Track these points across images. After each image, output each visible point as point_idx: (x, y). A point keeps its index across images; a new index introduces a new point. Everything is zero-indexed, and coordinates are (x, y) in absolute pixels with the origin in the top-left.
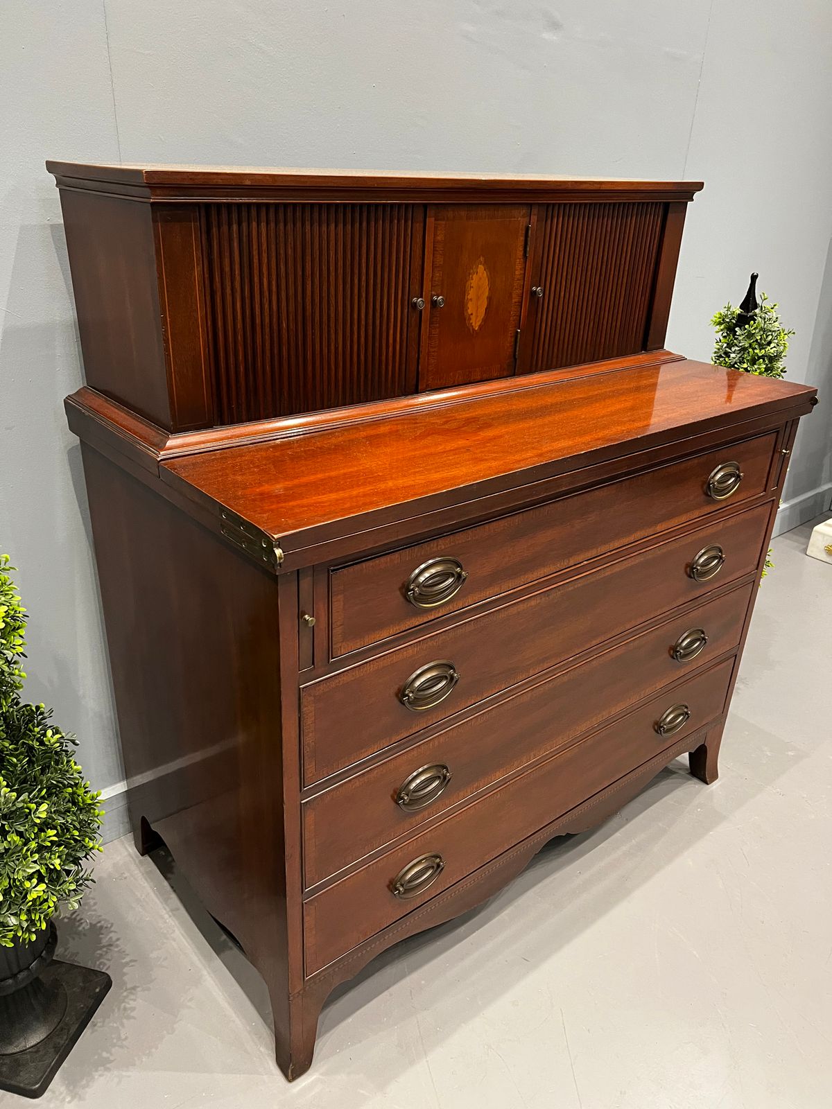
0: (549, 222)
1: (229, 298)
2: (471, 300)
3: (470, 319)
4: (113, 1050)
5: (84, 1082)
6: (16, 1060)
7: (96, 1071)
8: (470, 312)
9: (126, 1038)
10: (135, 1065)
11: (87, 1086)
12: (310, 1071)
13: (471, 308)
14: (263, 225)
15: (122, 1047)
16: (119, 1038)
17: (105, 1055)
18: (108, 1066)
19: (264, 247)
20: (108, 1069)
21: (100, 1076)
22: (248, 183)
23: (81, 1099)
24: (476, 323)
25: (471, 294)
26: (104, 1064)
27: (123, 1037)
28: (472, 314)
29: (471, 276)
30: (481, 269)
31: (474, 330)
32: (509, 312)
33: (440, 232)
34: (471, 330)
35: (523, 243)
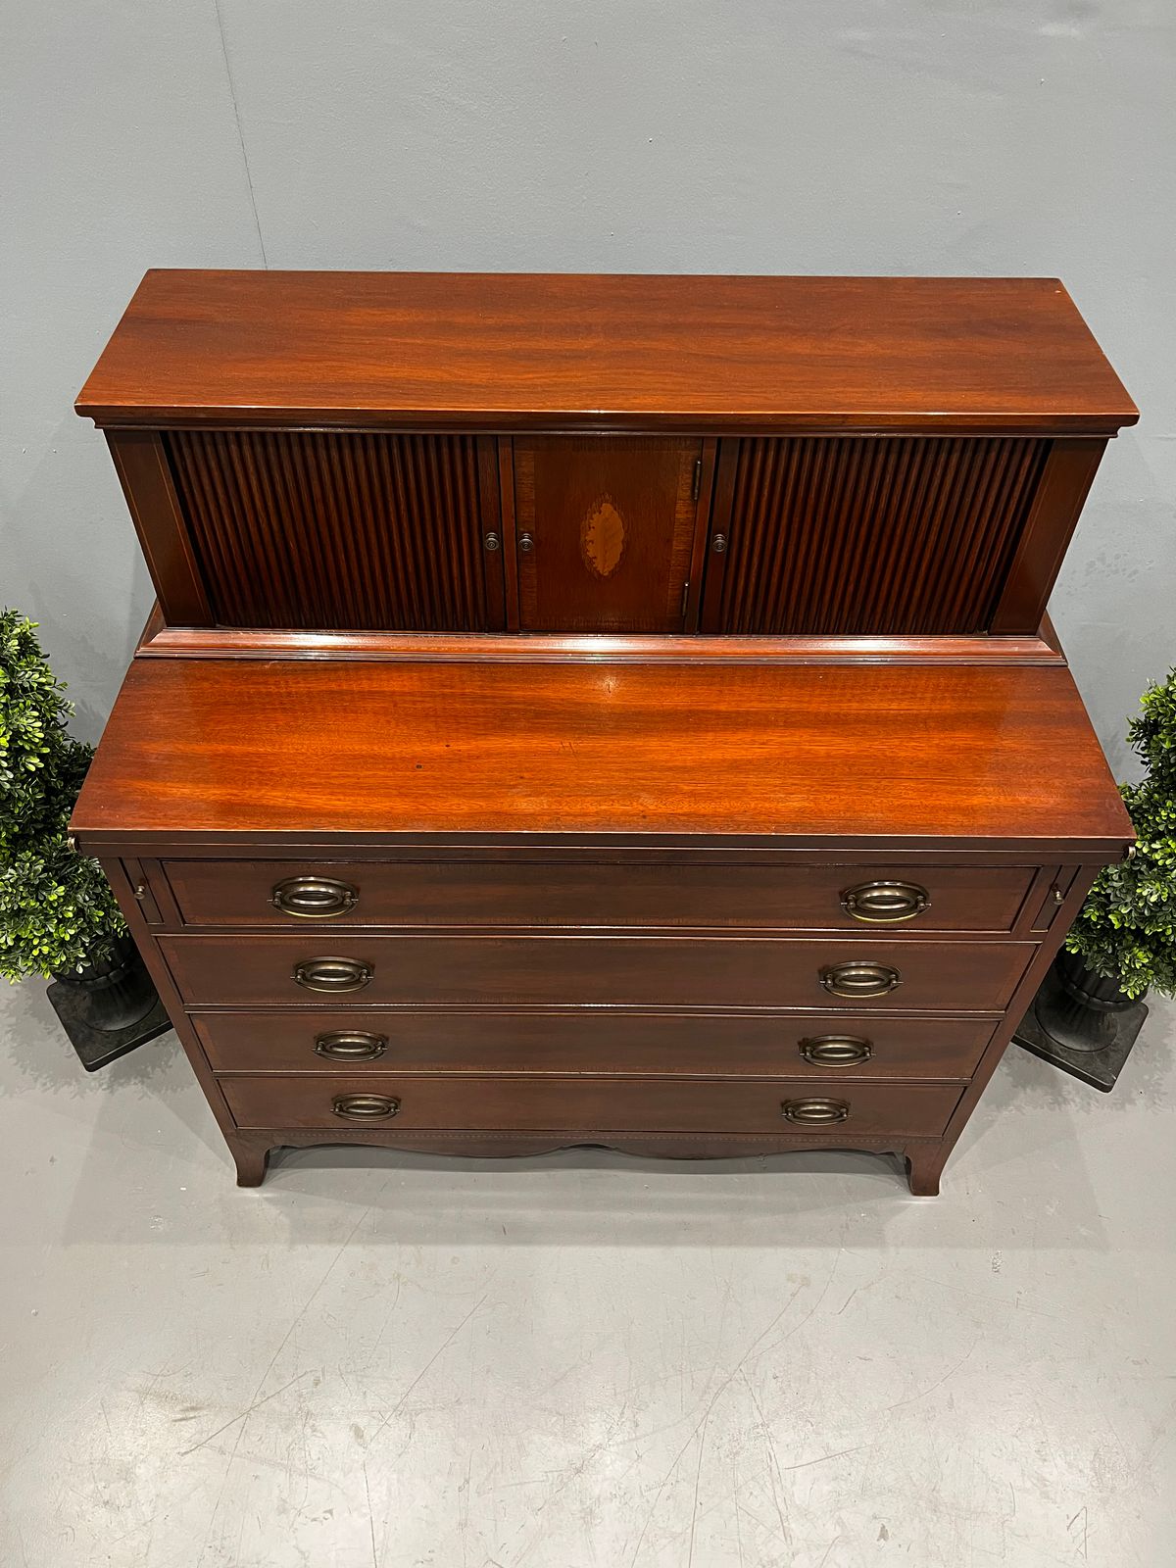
2: (592, 541)
3: (592, 563)
4: (157, 1069)
5: (122, 1081)
6: (91, 1035)
7: (136, 1078)
9: (171, 1066)
10: (160, 1091)
11: (121, 1085)
12: (258, 1189)
13: (592, 551)
14: (246, 448)
15: (163, 1071)
16: (166, 1063)
17: (149, 1069)
18: (145, 1080)
19: (251, 469)
20: (143, 1082)
21: (135, 1084)
23: (111, 1092)
24: (604, 567)
25: (592, 535)
26: (143, 1076)
27: (170, 1063)
28: (595, 558)
29: (588, 515)
30: (607, 508)
31: (600, 575)
32: (669, 561)
33: (524, 464)
34: (596, 575)
35: (690, 481)
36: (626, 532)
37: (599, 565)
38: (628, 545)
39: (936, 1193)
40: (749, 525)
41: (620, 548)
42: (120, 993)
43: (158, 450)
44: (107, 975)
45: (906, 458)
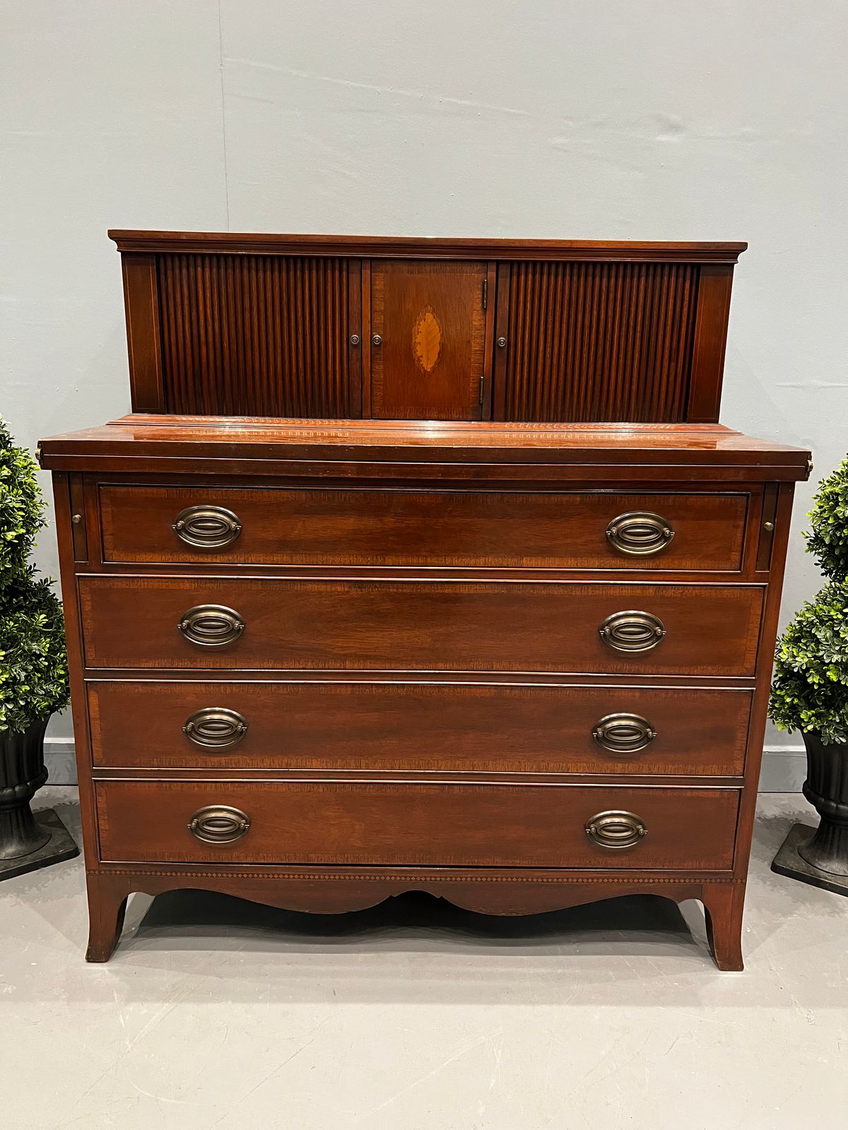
0: (515, 278)
1: (180, 321)
2: (419, 343)
3: (419, 360)
4: (33, 889)
8: (419, 354)
9: (46, 887)
12: (104, 964)
13: (420, 351)
14: (207, 270)
15: (38, 889)
16: (43, 885)
17: (27, 888)
19: (208, 285)
22: (184, 238)
24: (428, 364)
25: (419, 338)
28: (422, 356)
29: (417, 322)
30: (429, 316)
31: (425, 371)
32: (470, 359)
33: (377, 282)
34: (422, 371)
35: (480, 296)
36: (442, 336)
37: (424, 362)
38: (443, 346)
39: (741, 968)
40: (520, 331)
41: (438, 349)
42: (18, 827)
43: (152, 269)
44: (14, 788)
45: (613, 281)
